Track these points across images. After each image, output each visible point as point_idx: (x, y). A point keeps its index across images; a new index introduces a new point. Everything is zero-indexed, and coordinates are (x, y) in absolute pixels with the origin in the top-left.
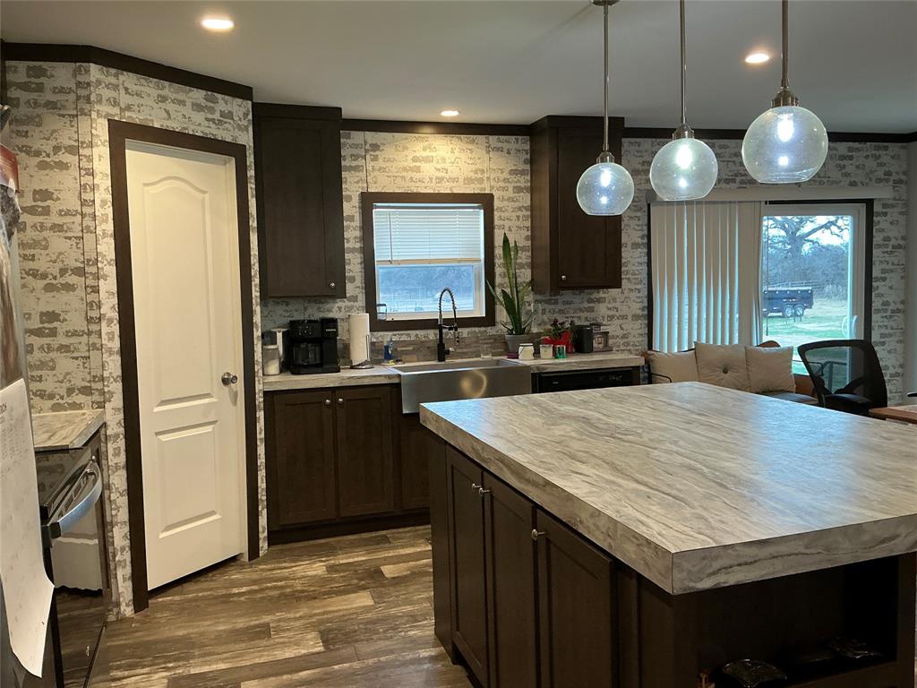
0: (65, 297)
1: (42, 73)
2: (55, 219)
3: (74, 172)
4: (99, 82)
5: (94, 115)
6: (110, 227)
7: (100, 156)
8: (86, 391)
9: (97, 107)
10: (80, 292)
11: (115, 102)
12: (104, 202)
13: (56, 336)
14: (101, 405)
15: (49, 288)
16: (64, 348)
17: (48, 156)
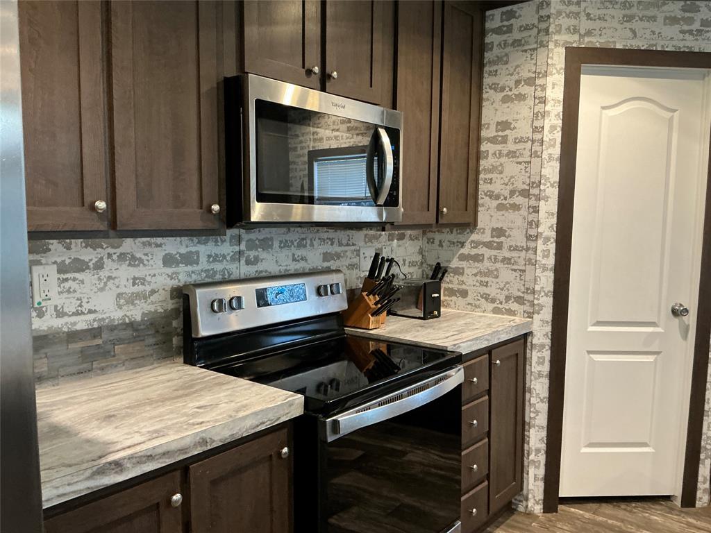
0: (510, 215)
1: (511, 15)
2: (511, 146)
3: (530, 102)
4: (559, 13)
5: (551, 45)
6: (557, 151)
7: (554, 85)
8: (520, 300)
9: (555, 37)
10: (524, 212)
11: (574, 29)
12: (553, 128)
13: (501, 249)
14: (530, 315)
15: (500, 207)
16: (507, 261)
17: (511, 90)
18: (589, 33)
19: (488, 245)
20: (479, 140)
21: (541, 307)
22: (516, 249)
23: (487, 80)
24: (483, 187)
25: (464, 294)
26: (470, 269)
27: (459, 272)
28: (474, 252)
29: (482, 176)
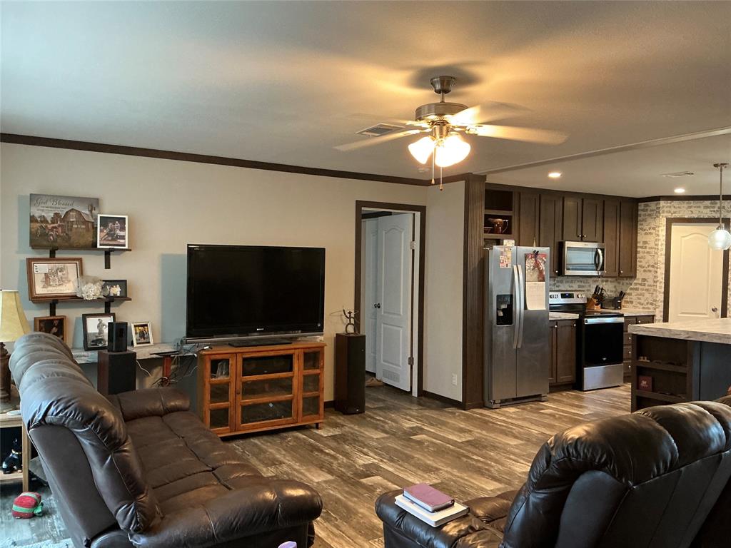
0: (648, 274)
1: (647, 205)
2: (648, 250)
3: (654, 235)
4: (663, 207)
5: (661, 217)
6: (664, 252)
7: (662, 230)
8: (652, 304)
9: (662, 214)
10: (652, 273)
11: (669, 212)
12: (662, 244)
13: (645, 286)
14: (655, 309)
15: (645, 271)
16: (647, 290)
17: (647, 231)
18: (675, 213)
19: (640, 284)
20: (636, 247)
21: (659, 306)
22: (650, 286)
23: (639, 227)
24: (638, 264)
25: (632, 302)
26: (634, 293)
27: (630, 294)
28: (635, 287)
29: (638, 260)
